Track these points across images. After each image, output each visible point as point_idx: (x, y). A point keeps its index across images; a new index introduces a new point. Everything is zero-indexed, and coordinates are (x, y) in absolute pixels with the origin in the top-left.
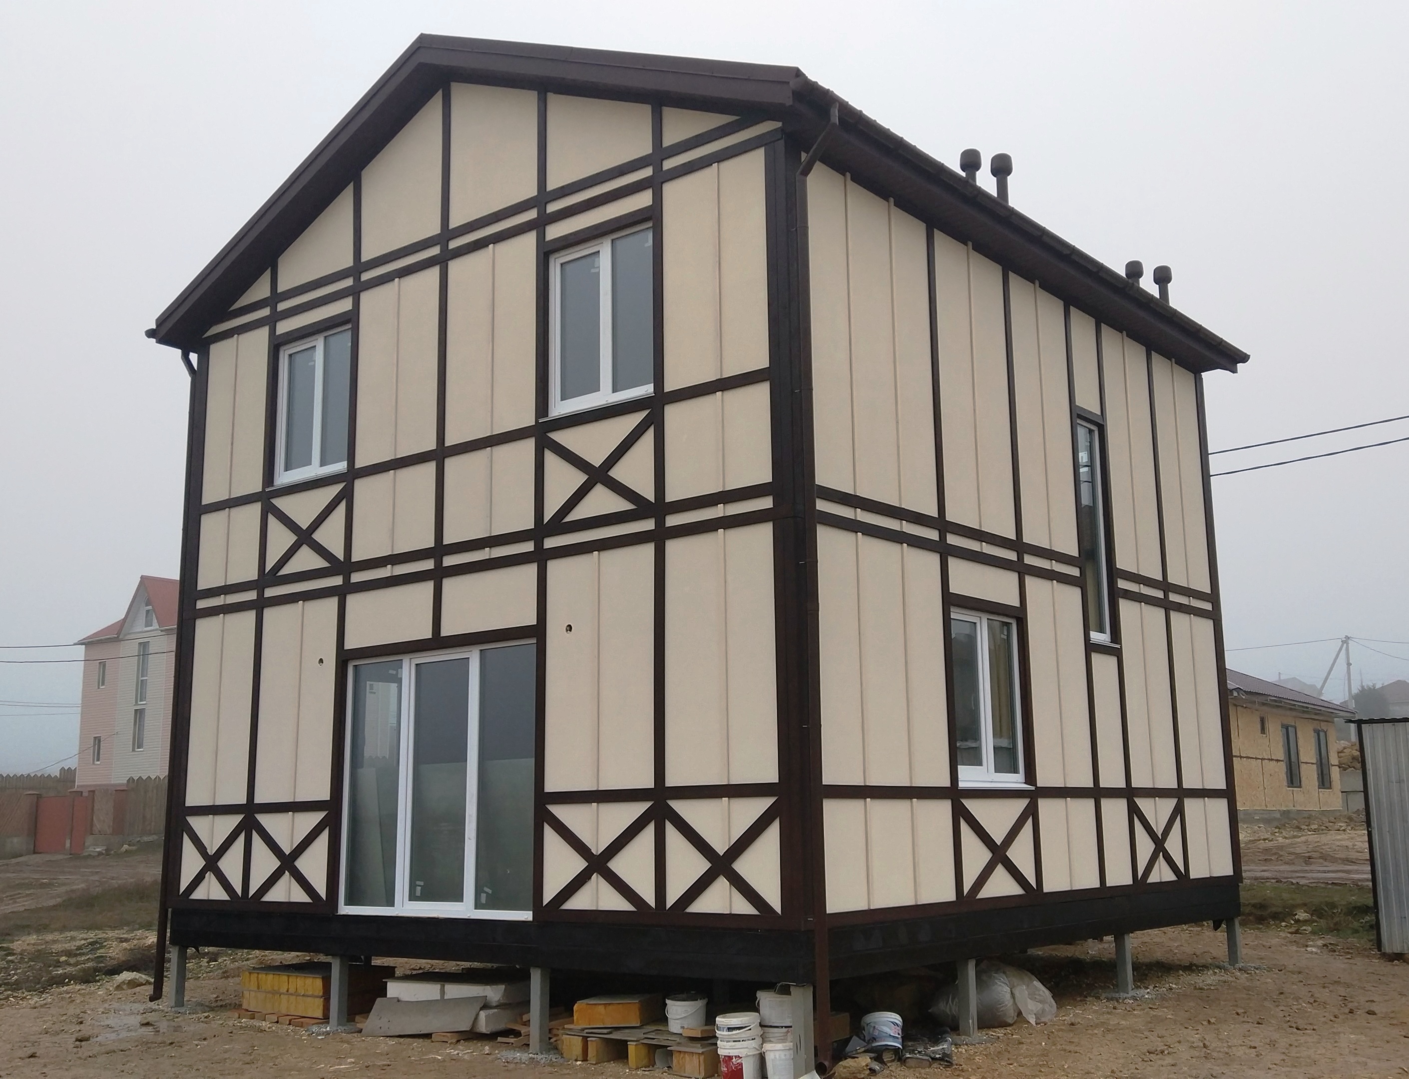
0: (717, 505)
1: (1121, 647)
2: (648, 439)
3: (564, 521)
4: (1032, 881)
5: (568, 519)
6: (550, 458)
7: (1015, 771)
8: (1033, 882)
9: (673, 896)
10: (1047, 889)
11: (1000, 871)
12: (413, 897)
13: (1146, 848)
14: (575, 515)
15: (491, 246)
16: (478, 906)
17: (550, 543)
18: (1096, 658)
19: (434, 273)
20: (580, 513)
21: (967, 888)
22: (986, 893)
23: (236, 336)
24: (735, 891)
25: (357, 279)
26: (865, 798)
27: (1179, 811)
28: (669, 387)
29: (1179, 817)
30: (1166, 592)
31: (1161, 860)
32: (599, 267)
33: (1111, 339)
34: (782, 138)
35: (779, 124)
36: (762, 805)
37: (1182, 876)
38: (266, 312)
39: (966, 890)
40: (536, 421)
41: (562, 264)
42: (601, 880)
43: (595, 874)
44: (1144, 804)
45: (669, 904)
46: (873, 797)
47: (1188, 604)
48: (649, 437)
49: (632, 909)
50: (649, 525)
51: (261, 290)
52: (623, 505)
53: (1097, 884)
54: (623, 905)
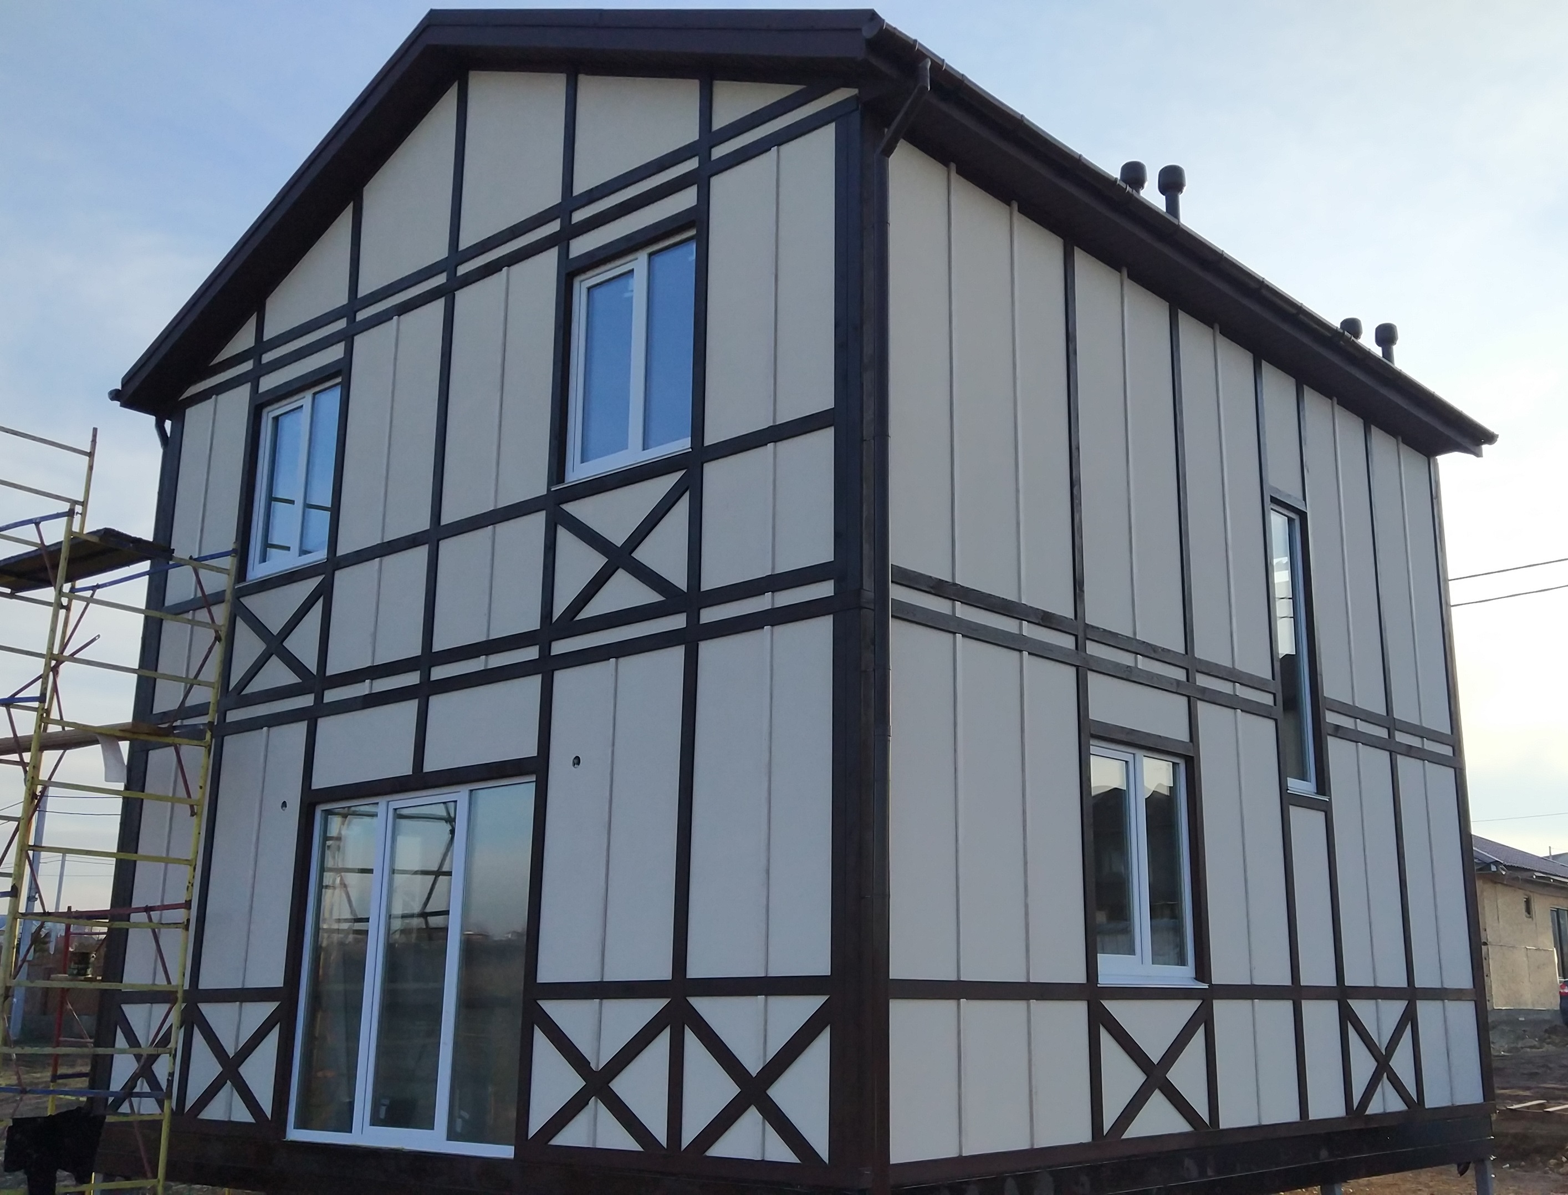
0: (764, 594)
1: (1330, 799)
2: (681, 510)
3: (578, 618)
4: (1204, 1113)
5: (582, 615)
6: (564, 536)
7: (1182, 962)
8: (1205, 1115)
9: (690, 1132)
10: (1224, 1124)
11: (1157, 1099)
12: (375, 1121)
13: (1363, 1066)
14: (589, 612)
15: (505, 269)
16: (452, 1135)
17: (560, 647)
18: (1296, 813)
19: (437, 308)
20: (596, 607)
21: (1108, 1121)
22: (1136, 1130)
23: (214, 396)
24: (769, 1129)
25: (352, 319)
26: (959, 999)
27: (1409, 1017)
28: (710, 439)
29: (1409, 1027)
30: (1391, 731)
31: (1385, 1084)
32: (632, 291)
33: (1316, 405)
34: (857, 109)
35: (854, 92)
36: (809, 1005)
37: (1415, 1104)
38: (248, 366)
39: (1107, 1126)
40: (549, 490)
41: (589, 289)
42: (601, 1106)
43: (593, 1098)
44: (1361, 1008)
45: (685, 1143)
46: (969, 997)
47: (1420, 747)
48: (683, 507)
49: (638, 1148)
50: (678, 622)
51: (244, 340)
52: (650, 596)
53: (1294, 1116)
54: (626, 1142)
